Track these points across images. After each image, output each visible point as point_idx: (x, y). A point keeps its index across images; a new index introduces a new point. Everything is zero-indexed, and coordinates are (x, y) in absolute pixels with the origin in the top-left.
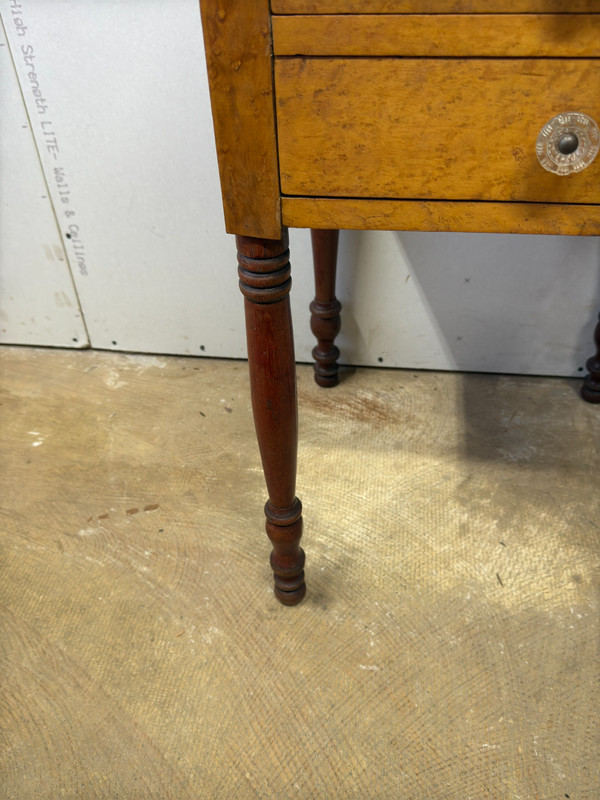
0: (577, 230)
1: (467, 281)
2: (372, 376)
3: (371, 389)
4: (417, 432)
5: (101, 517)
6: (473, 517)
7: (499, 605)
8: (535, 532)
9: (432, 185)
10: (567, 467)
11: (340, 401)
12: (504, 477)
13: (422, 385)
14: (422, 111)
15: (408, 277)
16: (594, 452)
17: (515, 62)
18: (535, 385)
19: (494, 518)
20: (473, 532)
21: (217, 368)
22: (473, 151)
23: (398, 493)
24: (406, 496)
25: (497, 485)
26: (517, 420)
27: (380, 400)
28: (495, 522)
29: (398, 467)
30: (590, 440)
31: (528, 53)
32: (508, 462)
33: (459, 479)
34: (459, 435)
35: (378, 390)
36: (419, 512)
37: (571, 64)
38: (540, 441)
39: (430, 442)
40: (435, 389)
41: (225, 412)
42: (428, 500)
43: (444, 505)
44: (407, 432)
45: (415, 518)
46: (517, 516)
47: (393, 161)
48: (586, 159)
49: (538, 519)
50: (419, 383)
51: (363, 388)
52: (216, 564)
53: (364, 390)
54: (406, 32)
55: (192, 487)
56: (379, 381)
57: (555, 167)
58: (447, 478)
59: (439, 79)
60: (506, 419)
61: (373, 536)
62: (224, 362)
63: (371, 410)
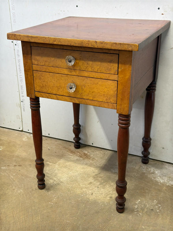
1: (112, 124)
2: (90, 148)
5: (8, 166)
6: (95, 181)
7: (88, 198)
8: (108, 187)
9: (56, 92)
11: (78, 152)
12: (108, 175)
14: (54, 81)
15: (98, 122)
16: (136, 174)
20: (92, 184)
21: (51, 140)
24: (81, 174)
25: (105, 176)
27: (88, 154)
28: (99, 183)
29: (83, 168)
30: (137, 171)
31: (66, 74)
32: (112, 172)
33: (97, 173)
35: (89, 151)
36: (82, 178)
39: (95, 164)
40: (104, 154)
41: (48, 150)
42: (86, 176)
43: (89, 178)
44: (90, 161)
45: (80, 179)
46: (106, 183)
47: (50, 88)
49: (110, 184)
50: (101, 152)
52: (28, 179)
53: (85, 151)
54: (50, 69)
55: (31, 164)
56: (91, 150)
57: (70, 91)
58: (94, 173)
61: (68, 180)
62: (54, 139)
63: (85, 155)
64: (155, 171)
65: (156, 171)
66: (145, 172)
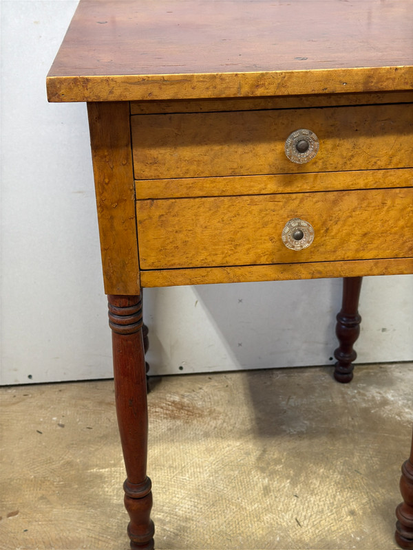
0: (310, 276)
1: (240, 301)
2: (175, 381)
3: (177, 393)
4: (220, 422)
6: (271, 480)
7: (300, 541)
8: (318, 484)
9: (227, 259)
10: (333, 433)
12: (290, 447)
13: (216, 384)
14: (219, 222)
15: (197, 302)
16: (350, 419)
17: (265, 196)
18: (300, 374)
19: (288, 479)
20: (273, 491)
21: (43, 392)
22: (248, 240)
23: (213, 471)
24: (220, 472)
25: (285, 453)
26: (292, 402)
27: (186, 400)
28: (288, 481)
29: (209, 451)
30: (346, 411)
31: (272, 192)
32: (290, 435)
33: (257, 453)
34: (252, 420)
35: (182, 392)
36: (231, 482)
37: (294, 196)
38: (311, 416)
39: (230, 428)
40: (227, 386)
41: (59, 428)
42: (236, 473)
43: (249, 474)
44: (211, 423)
45: (229, 488)
46: (303, 474)
47: (205, 248)
48: (309, 242)
49: (318, 474)
50: (213, 383)
51: (170, 393)
53: (170, 395)
54: (208, 185)
55: (44, 492)
56: (182, 385)
57: (293, 247)
58: (248, 454)
59: (226, 206)
60: (284, 403)
61: (200, 506)
62: (49, 386)
63: (180, 409)
64: (384, 395)
65: (385, 392)
66: (364, 405)
